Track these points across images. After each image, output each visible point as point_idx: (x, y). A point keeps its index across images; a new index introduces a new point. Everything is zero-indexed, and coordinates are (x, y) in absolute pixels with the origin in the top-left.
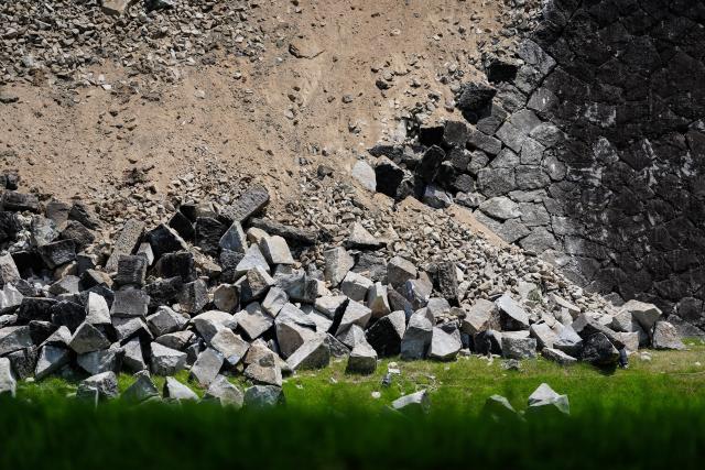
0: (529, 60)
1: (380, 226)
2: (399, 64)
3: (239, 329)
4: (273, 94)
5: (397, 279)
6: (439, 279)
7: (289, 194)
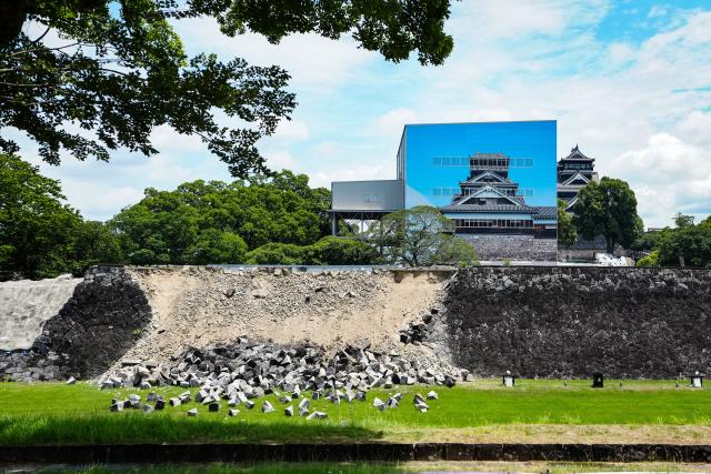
0: (441, 309)
1: (400, 350)
2: (409, 310)
3: (359, 377)
4: (377, 318)
5: (402, 364)
6: (413, 364)
7: (377, 343)
